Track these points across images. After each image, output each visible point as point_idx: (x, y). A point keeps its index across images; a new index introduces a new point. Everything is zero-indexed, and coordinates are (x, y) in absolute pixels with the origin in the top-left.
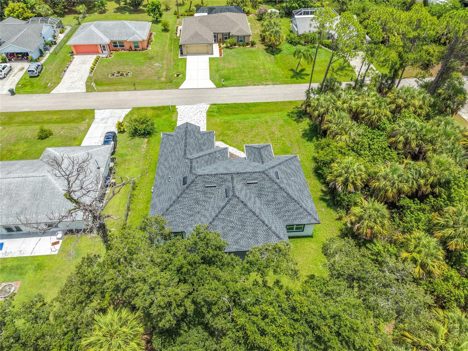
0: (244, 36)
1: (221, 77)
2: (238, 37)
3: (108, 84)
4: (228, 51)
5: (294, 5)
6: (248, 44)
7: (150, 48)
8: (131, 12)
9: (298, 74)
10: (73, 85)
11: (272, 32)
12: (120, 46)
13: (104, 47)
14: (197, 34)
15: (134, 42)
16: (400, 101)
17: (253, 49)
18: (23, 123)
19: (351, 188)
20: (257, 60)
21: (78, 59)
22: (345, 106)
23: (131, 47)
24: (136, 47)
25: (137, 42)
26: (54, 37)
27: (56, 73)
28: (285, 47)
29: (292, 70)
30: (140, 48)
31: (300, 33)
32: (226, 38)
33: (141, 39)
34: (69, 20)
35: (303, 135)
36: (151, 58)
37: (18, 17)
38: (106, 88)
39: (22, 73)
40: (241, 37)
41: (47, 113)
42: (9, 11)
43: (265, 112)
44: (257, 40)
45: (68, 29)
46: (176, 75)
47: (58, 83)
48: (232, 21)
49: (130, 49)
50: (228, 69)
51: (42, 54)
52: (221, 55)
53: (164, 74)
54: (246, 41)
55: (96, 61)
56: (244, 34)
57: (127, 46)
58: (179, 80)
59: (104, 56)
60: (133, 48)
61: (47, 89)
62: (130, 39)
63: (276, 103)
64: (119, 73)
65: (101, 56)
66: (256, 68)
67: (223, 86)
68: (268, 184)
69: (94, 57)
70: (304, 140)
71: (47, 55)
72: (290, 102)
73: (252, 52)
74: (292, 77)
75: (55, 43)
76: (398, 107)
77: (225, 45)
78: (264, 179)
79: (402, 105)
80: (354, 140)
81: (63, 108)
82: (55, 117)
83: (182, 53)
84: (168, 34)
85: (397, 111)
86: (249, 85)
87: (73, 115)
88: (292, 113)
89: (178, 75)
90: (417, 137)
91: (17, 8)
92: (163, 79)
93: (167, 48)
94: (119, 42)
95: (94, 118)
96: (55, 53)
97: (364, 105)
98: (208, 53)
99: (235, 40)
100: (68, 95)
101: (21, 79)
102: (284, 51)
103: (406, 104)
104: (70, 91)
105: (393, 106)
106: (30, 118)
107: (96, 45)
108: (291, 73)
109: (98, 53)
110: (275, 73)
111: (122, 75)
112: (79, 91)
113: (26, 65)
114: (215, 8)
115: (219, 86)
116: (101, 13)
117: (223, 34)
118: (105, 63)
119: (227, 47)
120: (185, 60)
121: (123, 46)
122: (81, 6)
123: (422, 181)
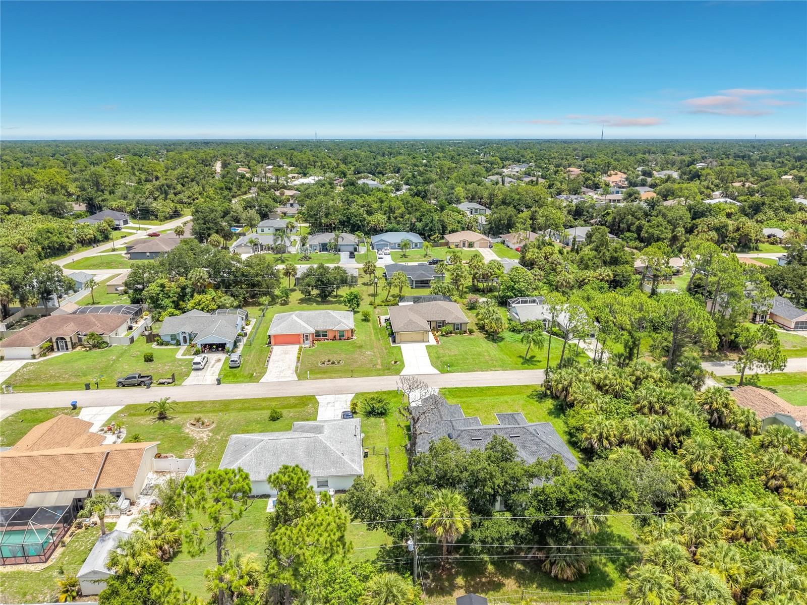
0: (461, 324)
1: (445, 363)
2: (454, 324)
3: (319, 373)
4: (444, 338)
5: (509, 294)
6: (465, 332)
7: (355, 337)
8: (318, 303)
9: (528, 360)
10: (282, 375)
11: (493, 319)
12: (323, 336)
13: (307, 336)
14: (411, 322)
15: (340, 331)
16: (638, 373)
17: (472, 337)
18: (240, 410)
19: (606, 443)
20: (479, 347)
21: (277, 350)
22: (587, 378)
23: (335, 337)
24: (340, 336)
25: (343, 331)
26: (243, 329)
27: (257, 363)
28: (507, 334)
29: (520, 357)
30: (346, 337)
31: (522, 321)
32: (440, 326)
33: (348, 328)
34: (254, 311)
35: (549, 413)
36: (360, 347)
37: (203, 309)
38: (319, 376)
39: (220, 364)
40: (458, 325)
41: (265, 399)
42: (195, 303)
43: (503, 394)
44: (475, 328)
45: (253, 321)
46: (393, 362)
47: (265, 373)
48: (446, 309)
49: (334, 338)
50: (449, 356)
51: (235, 346)
52: (438, 342)
53: (379, 361)
54: (463, 329)
55: (300, 350)
56: (462, 322)
57: (330, 336)
58: (398, 367)
59: (306, 346)
60: (338, 337)
61: (253, 378)
62: (336, 328)
63: (511, 387)
64: (329, 361)
65: (303, 346)
66: (479, 354)
67: (448, 372)
68: (530, 438)
69: (297, 347)
70: (551, 418)
71: (241, 346)
72: (527, 386)
73: (471, 339)
74: (523, 364)
75: (246, 335)
76: (638, 378)
77: (439, 333)
78: (526, 433)
79: (641, 377)
80: (601, 408)
81: (280, 395)
82: (274, 404)
83: (394, 341)
84: (370, 324)
85: (637, 382)
86: (477, 371)
87: (293, 401)
88: (532, 395)
89: (396, 362)
90: (658, 400)
91: (204, 300)
92: (379, 367)
93: (373, 337)
94: (323, 331)
95: (317, 403)
96: (249, 344)
97: (606, 377)
98: (423, 341)
99: (451, 328)
100: (279, 383)
101: (221, 370)
102: (508, 339)
103: (645, 375)
104: (280, 380)
105: (634, 378)
106: (246, 405)
107: (299, 335)
108: (521, 360)
109: (299, 343)
110: (502, 360)
111: (333, 363)
112: (290, 379)
113: (222, 356)
114: (421, 298)
115: (443, 372)
116: (282, 304)
117: (436, 322)
118: (310, 353)
119: (443, 335)
120: (400, 348)
121: (326, 336)
122: (264, 298)
123: (667, 432)
